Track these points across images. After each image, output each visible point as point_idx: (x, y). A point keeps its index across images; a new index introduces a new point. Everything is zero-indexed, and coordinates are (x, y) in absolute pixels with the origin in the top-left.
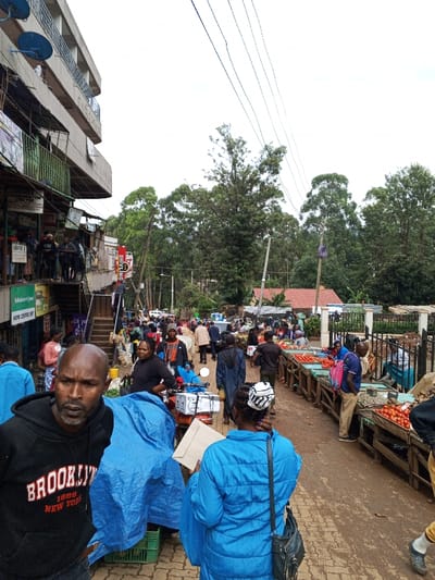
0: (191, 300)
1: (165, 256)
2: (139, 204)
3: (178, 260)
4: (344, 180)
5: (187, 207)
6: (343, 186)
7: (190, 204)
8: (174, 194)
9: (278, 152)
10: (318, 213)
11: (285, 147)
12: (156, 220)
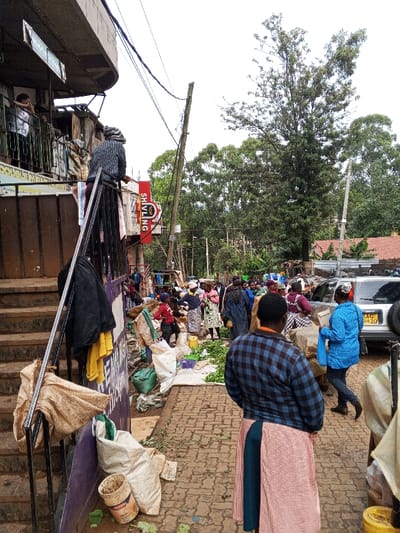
0: (230, 263)
1: (195, 221)
2: (166, 169)
3: (209, 224)
4: (387, 121)
5: (215, 167)
6: (385, 128)
7: (219, 164)
8: (201, 154)
9: (354, 39)
10: (359, 160)
11: (363, 32)
12: (184, 185)
